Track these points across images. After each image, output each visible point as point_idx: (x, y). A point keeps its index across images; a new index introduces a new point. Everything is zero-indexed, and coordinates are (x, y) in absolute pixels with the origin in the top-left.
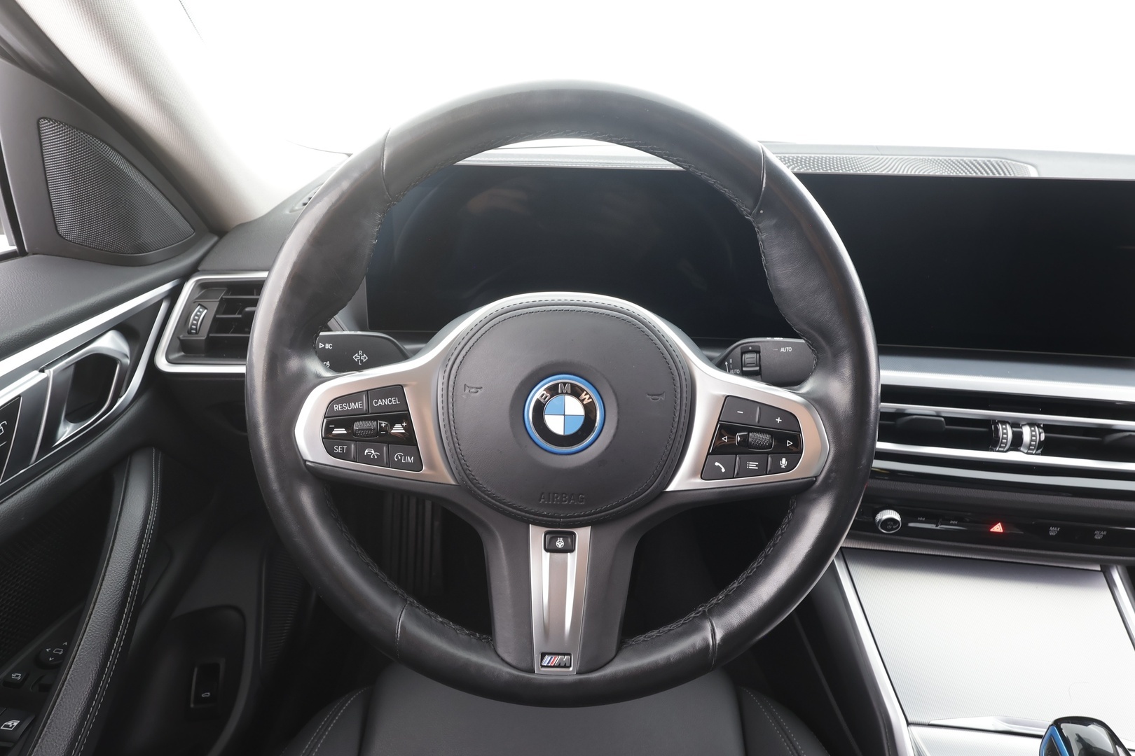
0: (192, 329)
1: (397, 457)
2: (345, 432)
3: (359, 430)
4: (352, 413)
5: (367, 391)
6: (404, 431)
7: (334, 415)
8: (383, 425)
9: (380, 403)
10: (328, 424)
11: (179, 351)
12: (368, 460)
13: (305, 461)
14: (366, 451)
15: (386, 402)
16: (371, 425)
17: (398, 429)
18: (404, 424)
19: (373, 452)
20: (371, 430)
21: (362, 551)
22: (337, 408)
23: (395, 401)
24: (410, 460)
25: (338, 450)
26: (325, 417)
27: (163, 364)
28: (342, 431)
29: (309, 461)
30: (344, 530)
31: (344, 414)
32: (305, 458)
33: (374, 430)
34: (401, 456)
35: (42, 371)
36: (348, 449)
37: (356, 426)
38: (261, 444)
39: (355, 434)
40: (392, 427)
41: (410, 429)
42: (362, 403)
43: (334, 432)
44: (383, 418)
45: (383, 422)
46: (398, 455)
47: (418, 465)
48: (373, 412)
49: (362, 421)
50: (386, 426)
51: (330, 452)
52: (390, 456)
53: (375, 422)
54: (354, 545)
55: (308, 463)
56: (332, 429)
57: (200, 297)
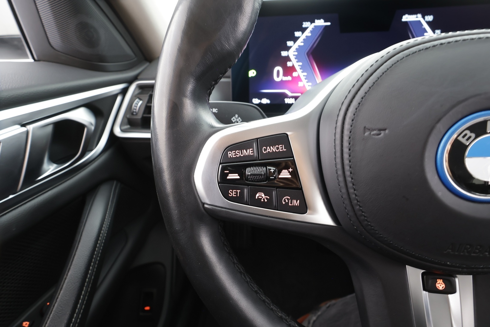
0: (134, 112)
1: (285, 201)
2: (238, 177)
3: (251, 175)
4: (244, 160)
5: (257, 139)
6: (290, 176)
7: (227, 161)
8: (272, 171)
9: (269, 150)
10: (223, 169)
11: (127, 125)
12: (259, 203)
13: (203, 204)
14: (257, 195)
15: (273, 149)
16: (261, 170)
17: (285, 174)
18: (290, 170)
19: (263, 195)
20: (261, 175)
21: (250, 279)
22: (231, 154)
23: (281, 148)
24: (296, 203)
25: (233, 193)
26: (220, 164)
27: (118, 132)
28: (235, 176)
29: (207, 204)
30: (236, 262)
31: (237, 160)
32: (203, 201)
33: (264, 175)
34: (288, 199)
35: (24, 125)
36: (242, 193)
37: (249, 171)
38: (165, 188)
39: (247, 179)
40: (279, 173)
41: (295, 174)
42: (253, 150)
43: (228, 178)
44: (271, 164)
45: (272, 168)
46: (286, 199)
47: (303, 208)
48: (262, 158)
49: (253, 167)
50: (274, 172)
51: (226, 195)
52: (279, 200)
53: (265, 168)
54: (244, 276)
55: (206, 206)
56: (227, 175)
57: (139, 94)
